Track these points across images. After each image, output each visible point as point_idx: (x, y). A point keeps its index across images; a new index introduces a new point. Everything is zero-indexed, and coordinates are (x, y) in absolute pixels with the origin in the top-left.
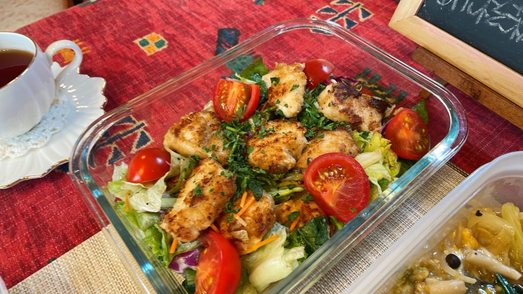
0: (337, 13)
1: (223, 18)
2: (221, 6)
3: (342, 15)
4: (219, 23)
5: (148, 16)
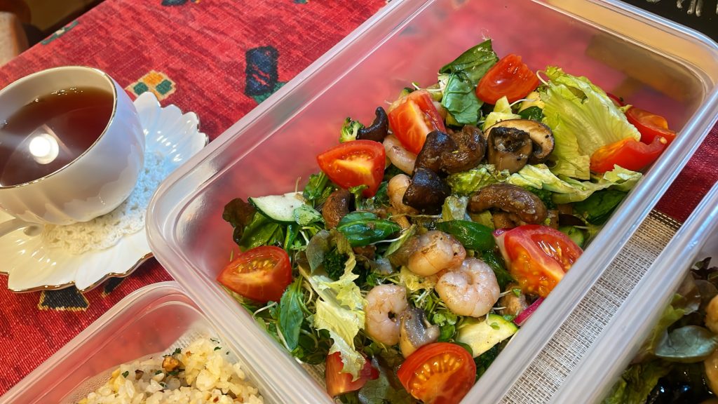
1: (251, 33)
2: (245, 13)
4: (246, 41)
5: (141, 46)
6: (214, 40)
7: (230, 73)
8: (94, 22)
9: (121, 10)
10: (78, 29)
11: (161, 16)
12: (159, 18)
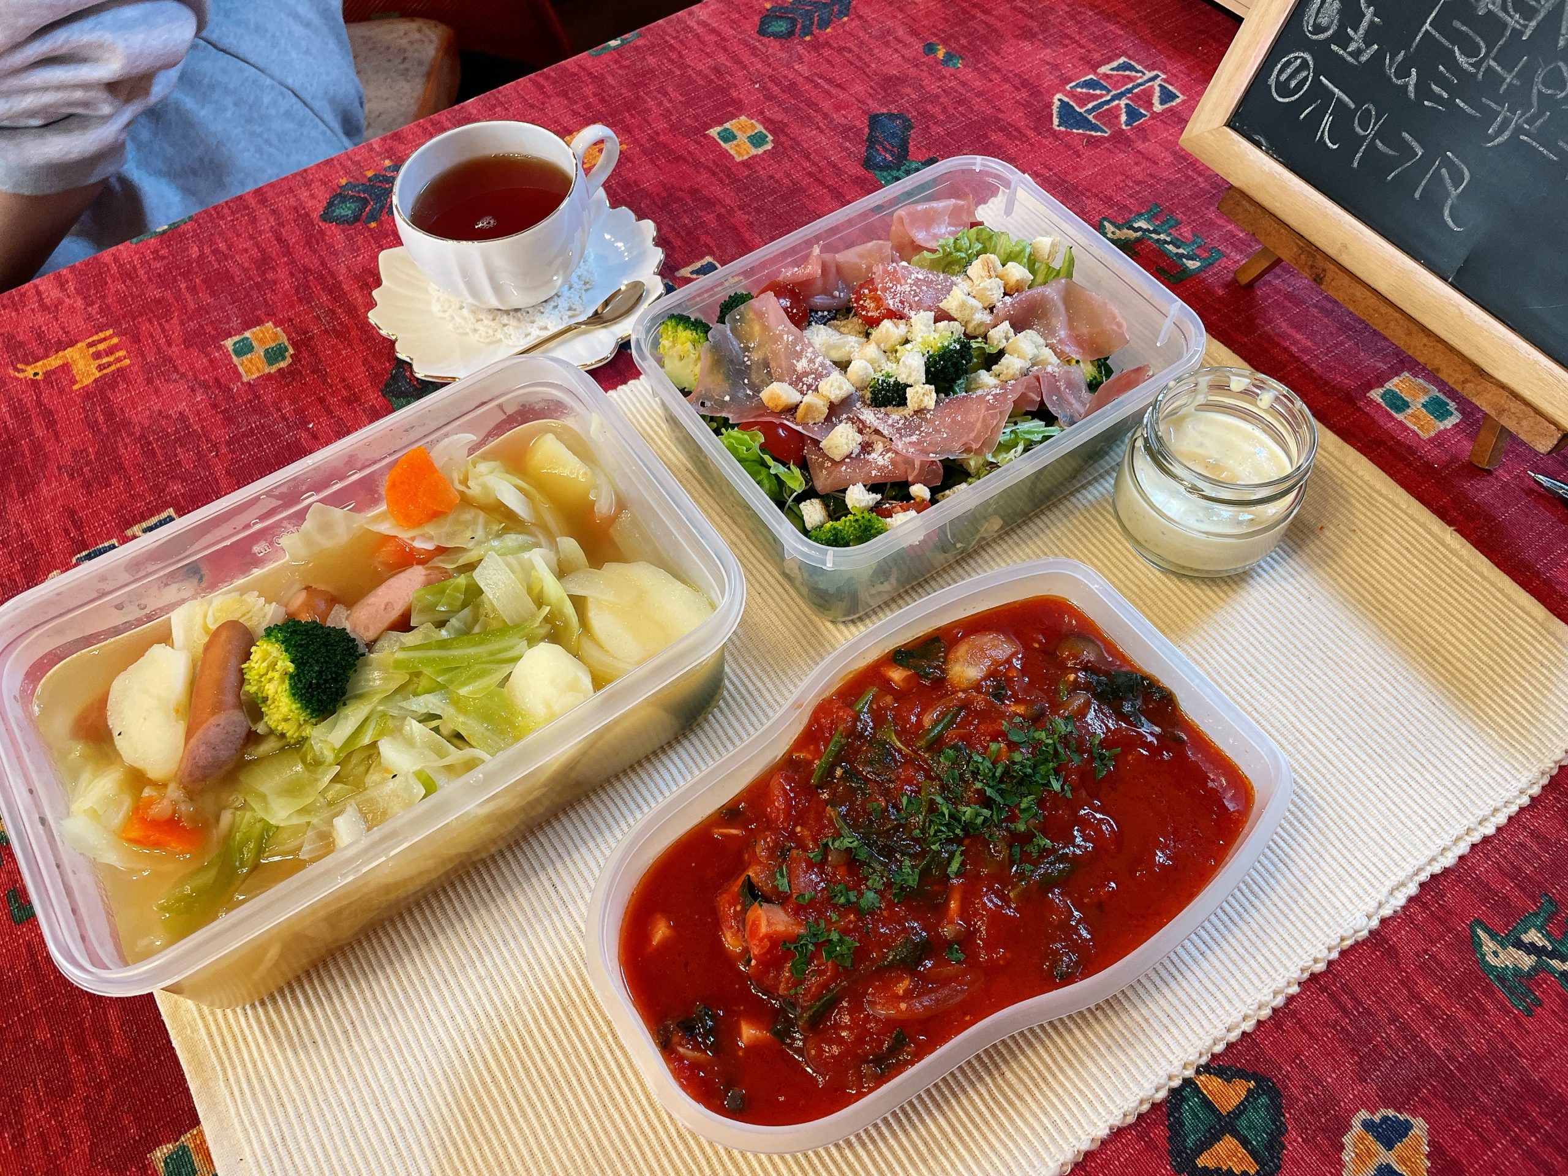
0: (1109, 91)
1: (878, 93)
2: (873, 66)
3: (1119, 97)
4: (870, 102)
5: (728, 83)
6: (827, 92)
7: (846, 138)
8: (662, 38)
9: (700, 30)
10: (640, 43)
11: (755, 48)
12: (754, 52)
